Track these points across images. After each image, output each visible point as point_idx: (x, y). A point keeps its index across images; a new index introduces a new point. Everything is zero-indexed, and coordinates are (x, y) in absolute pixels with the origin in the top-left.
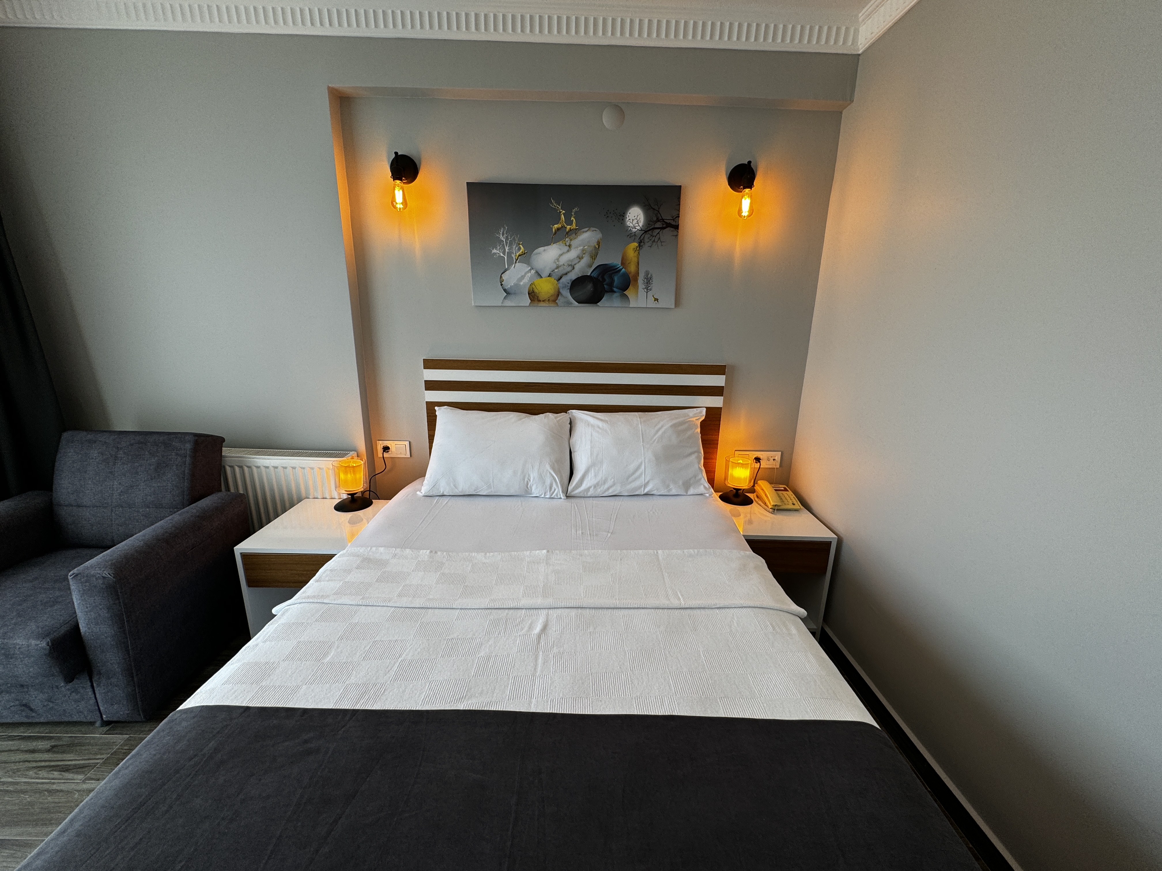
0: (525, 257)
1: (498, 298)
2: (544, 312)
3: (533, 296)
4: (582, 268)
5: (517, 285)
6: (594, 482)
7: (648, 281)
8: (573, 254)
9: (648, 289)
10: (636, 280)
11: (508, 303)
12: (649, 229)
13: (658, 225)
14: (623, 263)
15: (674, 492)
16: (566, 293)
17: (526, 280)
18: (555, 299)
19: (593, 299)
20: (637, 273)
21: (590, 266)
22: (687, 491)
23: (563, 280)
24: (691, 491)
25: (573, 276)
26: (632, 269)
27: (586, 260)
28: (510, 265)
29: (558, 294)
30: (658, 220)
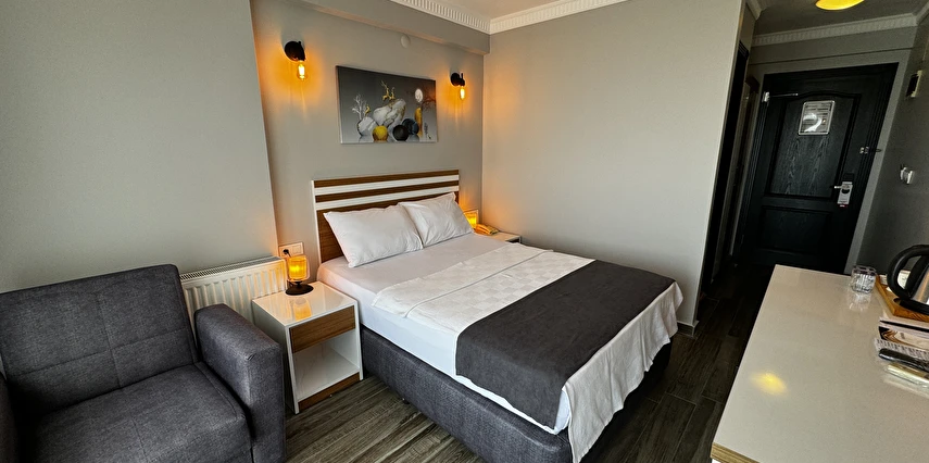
1: (357, 138)
2: (381, 146)
3: (375, 137)
4: (398, 121)
5: (366, 130)
6: (433, 236)
7: (426, 128)
8: (393, 113)
9: (426, 132)
10: (421, 128)
11: (362, 141)
12: (424, 102)
14: (415, 119)
16: (391, 135)
17: (371, 127)
18: (386, 138)
19: (403, 138)
20: (422, 124)
21: (401, 120)
23: (390, 127)
25: (394, 125)
26: (419, 122)
27: (399, 116)
28: (362, 118)
29: (388, 135)
30: (427, 97)
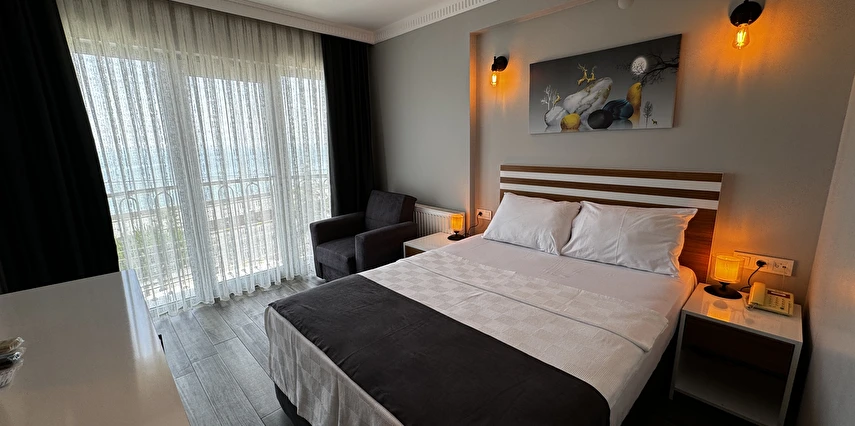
0: (560, 103)
1: (542, 128)
2: (570, 136)
3: (564, 126)
4: (597, 105)
5: (554, 120)
6: (579, 248)
7: (649, 109)
8: (591, 97)
9: (648, 114)
10: (638, 109)
11: (548, 131)
12: (650, 72)
13: (659, 67)
14: (628, 99)
15: (641, 267)
16: (585, 123)
17: (560, 117)
18: (577, 127)
19: (604, 126)
20: (640, 105)
21: (603, 103)
22: (654, 269)
23: (584, 114)
24: (658, 270)
25: (590, 111)
26: (635, 102)
27: (600, 100)
28: (551, 108)
29: (580, 123)
30: (659, 64)
